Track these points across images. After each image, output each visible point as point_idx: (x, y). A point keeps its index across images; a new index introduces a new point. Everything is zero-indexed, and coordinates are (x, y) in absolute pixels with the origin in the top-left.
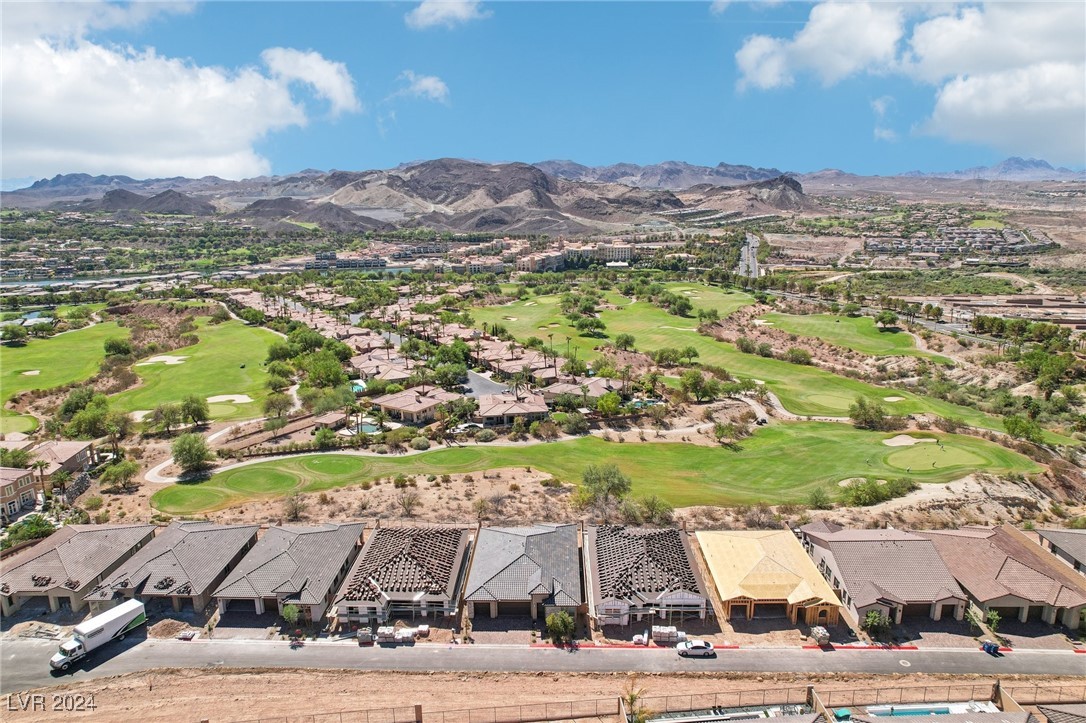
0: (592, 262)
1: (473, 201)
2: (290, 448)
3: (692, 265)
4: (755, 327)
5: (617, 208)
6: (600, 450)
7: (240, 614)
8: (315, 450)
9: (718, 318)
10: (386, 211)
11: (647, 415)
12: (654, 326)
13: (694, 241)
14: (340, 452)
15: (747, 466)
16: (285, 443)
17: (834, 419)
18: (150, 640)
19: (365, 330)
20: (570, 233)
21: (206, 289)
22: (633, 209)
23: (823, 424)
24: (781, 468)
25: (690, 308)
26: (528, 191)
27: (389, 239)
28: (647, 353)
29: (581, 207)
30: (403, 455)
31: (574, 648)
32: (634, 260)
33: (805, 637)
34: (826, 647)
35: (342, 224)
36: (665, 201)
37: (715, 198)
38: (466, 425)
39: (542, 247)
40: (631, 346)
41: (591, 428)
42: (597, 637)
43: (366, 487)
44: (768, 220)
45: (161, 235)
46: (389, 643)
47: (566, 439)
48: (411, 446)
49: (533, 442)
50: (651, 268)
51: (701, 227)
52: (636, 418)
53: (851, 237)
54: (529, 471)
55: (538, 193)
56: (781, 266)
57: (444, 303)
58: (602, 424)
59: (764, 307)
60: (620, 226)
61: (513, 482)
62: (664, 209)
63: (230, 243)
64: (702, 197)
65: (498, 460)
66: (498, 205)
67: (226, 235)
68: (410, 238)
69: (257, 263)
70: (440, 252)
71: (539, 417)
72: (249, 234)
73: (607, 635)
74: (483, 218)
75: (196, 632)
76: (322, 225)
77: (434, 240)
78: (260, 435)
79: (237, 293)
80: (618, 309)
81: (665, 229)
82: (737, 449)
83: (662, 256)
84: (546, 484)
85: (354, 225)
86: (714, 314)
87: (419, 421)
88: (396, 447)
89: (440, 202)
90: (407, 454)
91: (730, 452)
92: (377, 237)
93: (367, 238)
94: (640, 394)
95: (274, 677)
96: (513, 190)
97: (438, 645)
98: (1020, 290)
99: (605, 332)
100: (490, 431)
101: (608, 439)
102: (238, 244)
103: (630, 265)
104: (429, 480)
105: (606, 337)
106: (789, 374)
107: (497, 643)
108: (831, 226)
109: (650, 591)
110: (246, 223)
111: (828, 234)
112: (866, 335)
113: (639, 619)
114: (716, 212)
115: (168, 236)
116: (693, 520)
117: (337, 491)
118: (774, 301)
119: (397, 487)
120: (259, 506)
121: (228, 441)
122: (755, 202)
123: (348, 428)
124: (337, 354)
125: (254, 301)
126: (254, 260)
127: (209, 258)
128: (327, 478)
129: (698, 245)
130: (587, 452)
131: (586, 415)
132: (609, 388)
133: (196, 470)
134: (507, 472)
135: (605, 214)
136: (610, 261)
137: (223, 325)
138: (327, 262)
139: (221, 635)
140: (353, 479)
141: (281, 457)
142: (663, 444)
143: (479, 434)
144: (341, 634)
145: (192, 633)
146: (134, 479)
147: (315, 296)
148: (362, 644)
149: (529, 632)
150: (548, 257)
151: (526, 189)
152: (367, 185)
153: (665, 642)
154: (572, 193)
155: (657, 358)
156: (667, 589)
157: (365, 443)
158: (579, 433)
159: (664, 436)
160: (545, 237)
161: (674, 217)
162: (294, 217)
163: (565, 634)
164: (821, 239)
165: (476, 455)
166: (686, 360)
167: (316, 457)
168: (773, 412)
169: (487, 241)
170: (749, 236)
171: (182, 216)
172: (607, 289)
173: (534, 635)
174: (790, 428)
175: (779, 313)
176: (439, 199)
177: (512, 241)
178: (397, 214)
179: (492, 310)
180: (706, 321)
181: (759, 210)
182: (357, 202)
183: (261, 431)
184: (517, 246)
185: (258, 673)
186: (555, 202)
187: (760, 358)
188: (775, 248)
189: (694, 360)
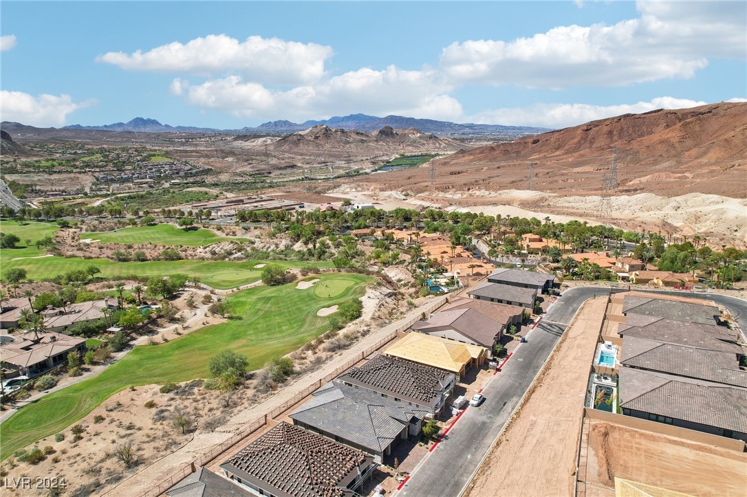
4: (87, 245)
11: (157, 318)
15: (260, 325)
17: (251, 285)
23: (252, 290)
24: (278, 319)
28: (48, 280)
33: (490, 370)
34: (497, 370)
40: (24, 278)
42: (441, 425)
47: (120, 356)
52: (153, 322)
53: (80, 173)
54: (134, 390)
58: (135, 335)
61: (139, 402)
73: (442, 421)
82: (239, 318)
84: (165, 391)
86: (49, 241)
91: (239, 321)
98: (217, 196)
101: (154, 344)
108: (53, 166)
109: (435, 385)
111: (59, 172)
112: (177, 235)
132: (110, 307)
134: (119, 398)
143: (39, 384)
149: (417, 446)
153: (464, 406)
156: (439, 380)
159: (188, 327)
164: (55, 176)
165: (66, 400)
166: (90, 277)
173: (421, 446)
188: (26, 186)
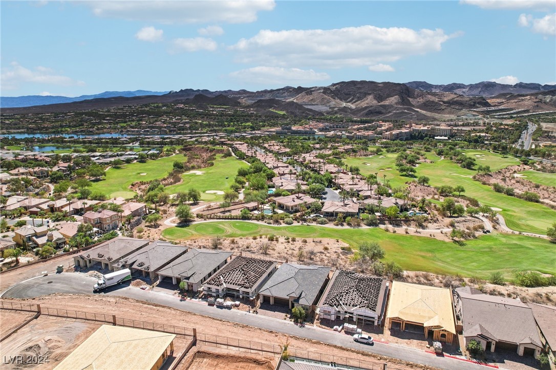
0: (426, 136)
1: (366, 102)
2: (228, 217)
3: (487, 140)
4: (513, 178)
5: (448, 106)
6: (380, 235)
7: (167, 283)
8: (239, 219)
9: (490, 172)
11: (413, 220)
12: (447, 174)
13: (492, 126)
14: (250, 221)
15: (465, 254)
16: (227, 214)
17: (538, 235)
18: (131, 287)
19: (286, 165)
20: (417, 120)
21: (225, 141)
22: (457, 107)
23: (528, 238)
24: (485, 258)
25: (474, 165)
26: (397, 96)
27: (319, 120)
28: (435, 188)
29: (427, 106)
30: (278, 226)
31: (302, 326)
32: (452, 136)
33: (429, 346)
34: (439, 354)
35: (297, 112)
36: (479, 103)
37: (512, 101)
38: (315, 215)
39: (401, 127)
40: (427, 183)
41: (379, 223)
42: (316, 323)
43: (255, 238)
44: (547, 114)
45: (214, 115)
46: (221, 306)
47: (364, 228)
48: (284, 222)
49: (346, 227)
50: (461, 141)
51: (499, 118)
52: (407, 221)
54: (338, 241)
55: (403, 98)
56: (549, 143)
57: (333, 154)
58: (386, 222)
59: (526, 167)
60: (447, 116)
61: (327, 246)
62: (477, 107)
63: (244, 120)
64: (504, 101)
65: (324, 234)
66: (379, 104)
67: (243, 116)
68: (330, 120)
69: (254, 130)
70: (344, 128)
71: (352, 215)
72: (253, 116)
73: (321, 323)
74: (370, 110)
75: (148, 287)
76: (287, 112)
77: (342, 121)
78: (219, 209)
79: (238, 145)
80: (431, 162)
81: (475, 119)
82: (461, 244)
83: (469, 134)
84: (343, 249)
85: (303, 113)
86: (488, 169)
87: (292, 211)
88: (277, 222)
89: (349, 102)
90: (281, 226)
91: (457, 246)
92: (313, 119)
93: (309, 120)
94: (415, 209)
95: (161, 309)
96: (389, 96)
97: (242, 312)
99: (416, 174)
100: (325, 219)
101: (387, 230)
102: (248, 121)
103: (449, 139)
104: (285, 239)
105: (415, 177)
106: (521, 206)
107: (268, 316)
109: (349, 305)
110: (252, 111)
113: (341, 319)
114: (512, 109)
115: (217, 116)
116: (416, 278)
117: (241, 239)
118: (533, 163)
119: (269, 240)
120: (204, 240)
121: (204, 211)
122: (540, 104)
123: (258, 210)
124: (268, 175)
125: (243, 148)
126: (253, 129)
127: (233, 127)
128: (239, 232)
129: (494, 129)
130: (373, 236)
131: (379, 216)
132: (396, 204)
133: (185, 221)
134: (325, 241)
135: (439, 110)
136: (437, 136)
137: (228, 158)
138: (286, 131)
139: (156, 290)
140: (250, 234)
141: (224, 220)
142: (418, 237)
143: (319, 220)
144: (203, 299)
145: (146, 287)
146: (159, 222)
147: (272, 147)
148: (210, 305)
149: (284, 314)
150: (401, 133)
151: (396, 95)
152: (313, 92)
153: (349, 332)
154: (422, 98)
155: (440, 191)
156: (358, 306)
157: (262, 218)
158: (373, 225)
159: (420, 233)
160: (403, 122)
161: (482, 113)
162: (275, 108)
163: (301, 318)
165: (314, 230)
166: (457, 193)
167: (238, 222)
168: (498, 227)
169: (370, 123)
170: (530, 124)
171: (225, 107)
172: (429, 151)
173: (286, 316)
174: (504, 237)
175: (535, 171)
176: (349, 100)
177: (383, 123)
178: (326, 108)
179: (360, 159)
180: (481, 173)
181: (542, 108)
182: (307, 101)
183: (219, 208)
184: (386, 126)
185: (156, 306)
186: (412, 103)
187: (505, 196)
188: (546, 132)
189: (462, 193)
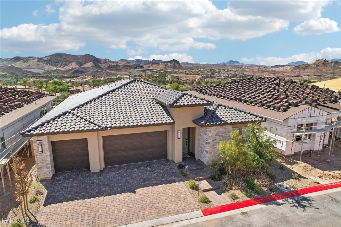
1: (71, 66)
10: (37, 69)
22: (128, 68)
26: (91, 63)
29: (111, 68)
35: (18, 73)
36: (138, 66)
37: (154, 66)
44: (171, 71)
55: (95, 63)
60: (124, 73)
62: (138, 69)
64: (150, 66)
66: (80, 67)
68: (47, 77)
74: (75, 70)
92: (33, 77)
93: (29, 77)
96: (86, 62)
114: (155, 69)
122: (166, 67)
152: (29, 61)
154: (107, 64)
161: (142, 71)
176: (58, 66)
178: (42, 70)
181: (168, 69)
182: (25, 67)
186: (101, 66)
